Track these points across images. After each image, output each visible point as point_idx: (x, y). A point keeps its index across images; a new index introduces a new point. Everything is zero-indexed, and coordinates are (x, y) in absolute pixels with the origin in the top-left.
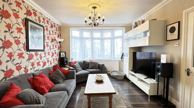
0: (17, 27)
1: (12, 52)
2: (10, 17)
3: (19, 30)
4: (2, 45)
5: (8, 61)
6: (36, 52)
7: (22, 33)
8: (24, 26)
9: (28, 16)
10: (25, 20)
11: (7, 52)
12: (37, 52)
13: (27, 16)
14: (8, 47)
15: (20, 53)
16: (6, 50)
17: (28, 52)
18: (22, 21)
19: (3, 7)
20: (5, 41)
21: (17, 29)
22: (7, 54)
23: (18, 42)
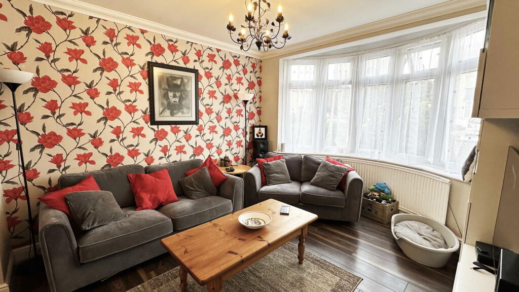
0: (130, 83)
1: (120, 127)
2: (116, 67)
3: (135, 87)
4: (103, 115)
5: (112, 141)
6: (173, 126)
7: (141, 92)
8: (144, 79)
9: (155, 57)
10: (149, 67)
11: (110, 126)
12: (178, 126)
13: (152, 58)
14: (113, 119)
15: (136, 127)
16: (109, 122)
17: (155, 127)
18: (141, 70)
19: (104, 53)
20: (107, 109)
21: (131, 85)
22: (112, 130)
23: (131, 109)
